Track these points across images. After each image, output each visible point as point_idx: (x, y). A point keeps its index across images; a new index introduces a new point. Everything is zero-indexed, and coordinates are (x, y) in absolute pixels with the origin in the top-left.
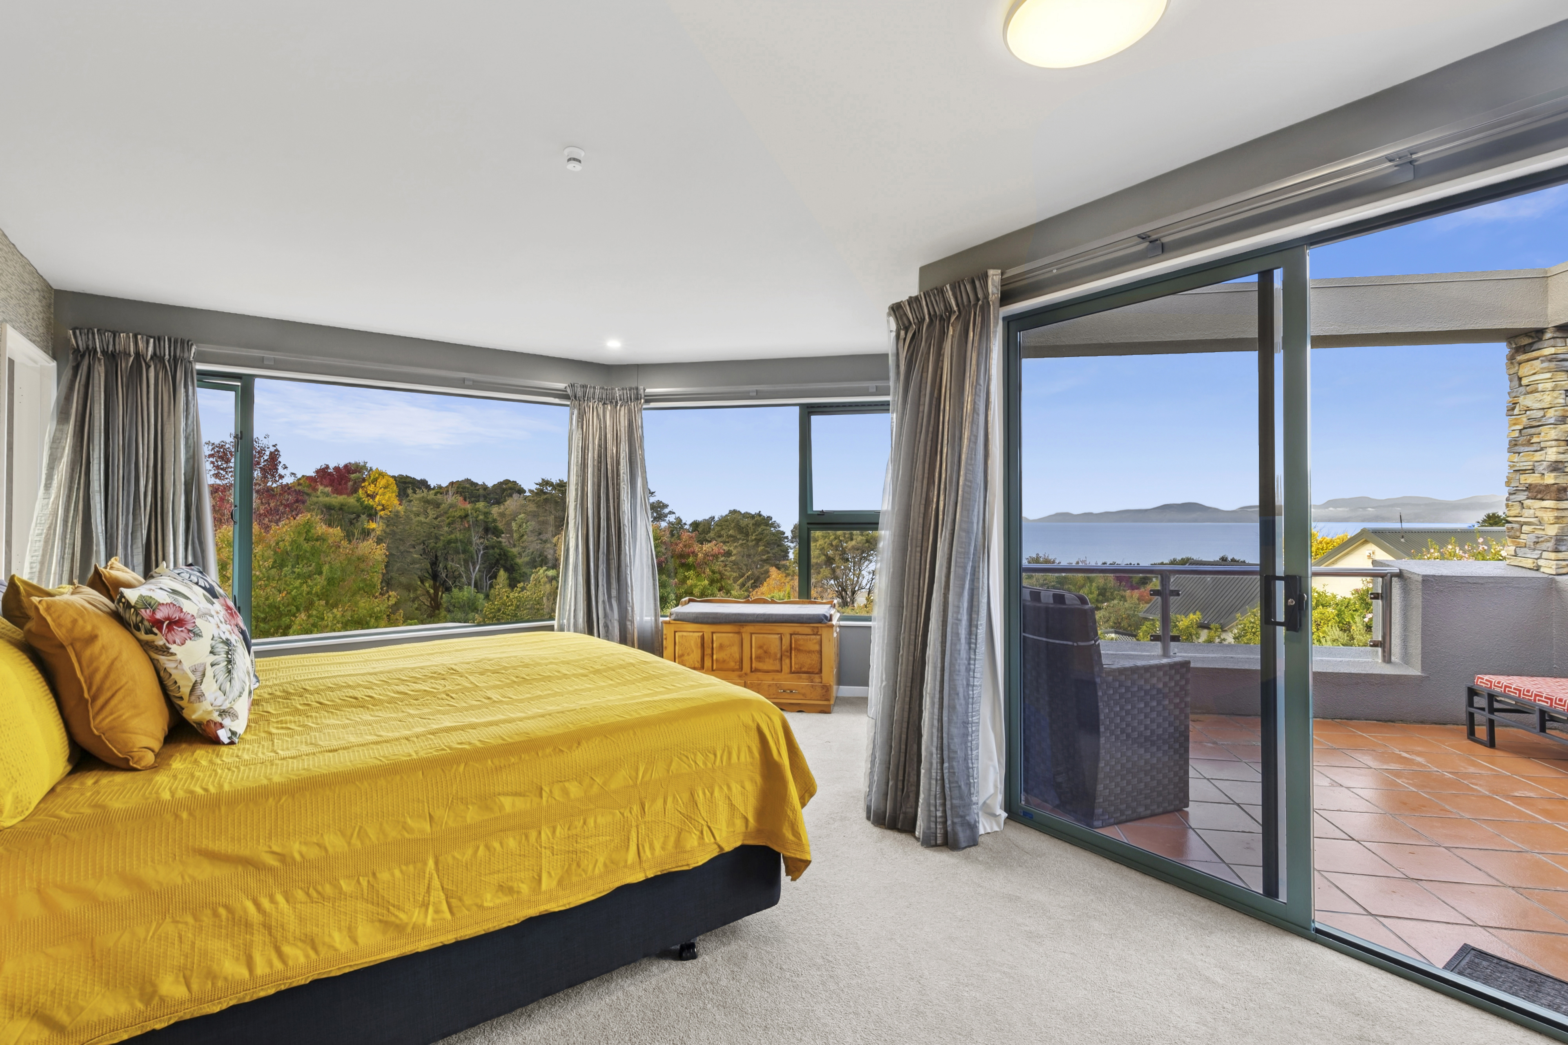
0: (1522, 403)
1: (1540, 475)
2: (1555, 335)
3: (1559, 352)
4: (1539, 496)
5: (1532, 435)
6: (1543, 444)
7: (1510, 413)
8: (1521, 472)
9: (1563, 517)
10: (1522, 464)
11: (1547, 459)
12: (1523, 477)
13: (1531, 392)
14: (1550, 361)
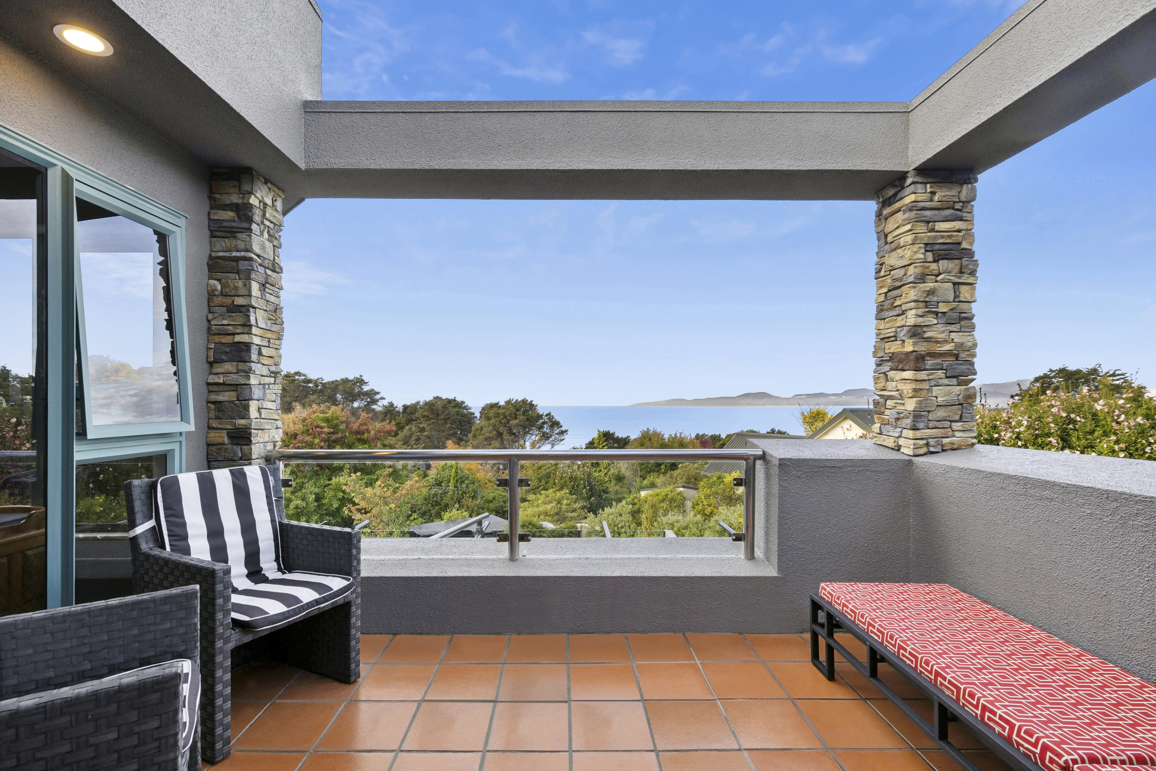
0: (887, 263)
1: (901, 342)
2: (915, 180)
3: (920, 199)
4: (900, 367)
5: (895, 298)
6: (904, 307)
7: (878, 275)
8: (886, 340)
9: (921, 389)
10: (886, 331)
11: (907, 324)
12: (887, 345)
13: (895, 249)
14: (911, 210)
